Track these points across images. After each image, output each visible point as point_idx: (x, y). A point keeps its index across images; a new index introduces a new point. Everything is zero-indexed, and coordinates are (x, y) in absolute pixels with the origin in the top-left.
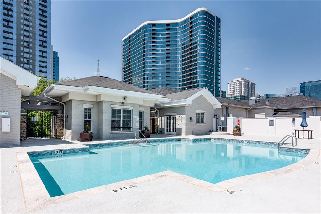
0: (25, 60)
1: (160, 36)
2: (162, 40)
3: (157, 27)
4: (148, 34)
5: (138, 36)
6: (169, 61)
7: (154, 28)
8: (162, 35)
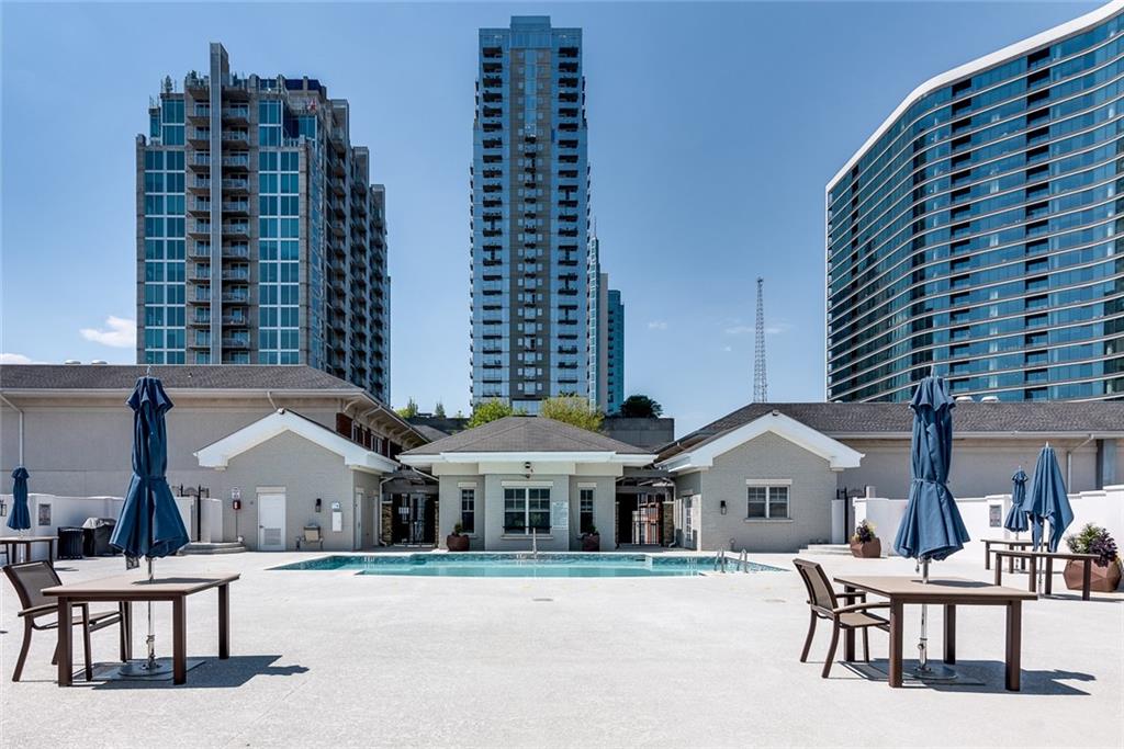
0: (528, 343)
1: (996, 120)
2: (1006, 137)
3: (979, 88)
4: (932, 134)
5: (889, 154)
6: (1045, 222)
7: (961, 97)
8: (1002, 117)
